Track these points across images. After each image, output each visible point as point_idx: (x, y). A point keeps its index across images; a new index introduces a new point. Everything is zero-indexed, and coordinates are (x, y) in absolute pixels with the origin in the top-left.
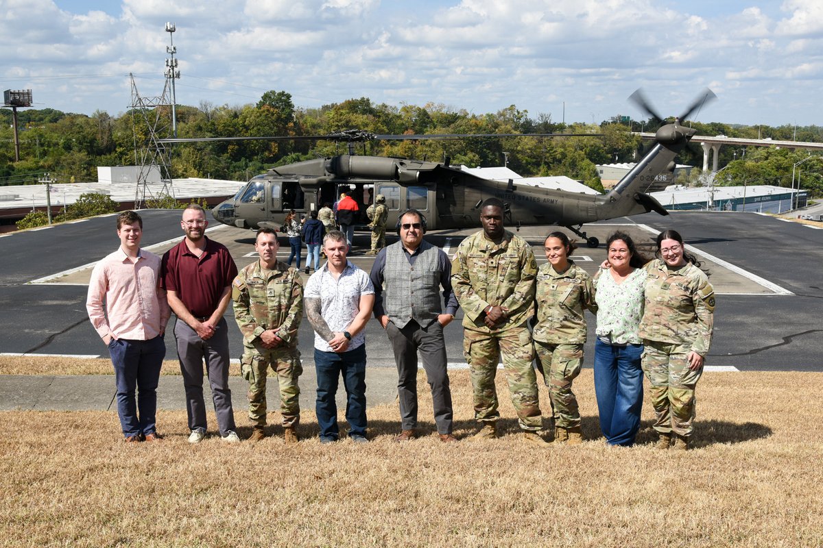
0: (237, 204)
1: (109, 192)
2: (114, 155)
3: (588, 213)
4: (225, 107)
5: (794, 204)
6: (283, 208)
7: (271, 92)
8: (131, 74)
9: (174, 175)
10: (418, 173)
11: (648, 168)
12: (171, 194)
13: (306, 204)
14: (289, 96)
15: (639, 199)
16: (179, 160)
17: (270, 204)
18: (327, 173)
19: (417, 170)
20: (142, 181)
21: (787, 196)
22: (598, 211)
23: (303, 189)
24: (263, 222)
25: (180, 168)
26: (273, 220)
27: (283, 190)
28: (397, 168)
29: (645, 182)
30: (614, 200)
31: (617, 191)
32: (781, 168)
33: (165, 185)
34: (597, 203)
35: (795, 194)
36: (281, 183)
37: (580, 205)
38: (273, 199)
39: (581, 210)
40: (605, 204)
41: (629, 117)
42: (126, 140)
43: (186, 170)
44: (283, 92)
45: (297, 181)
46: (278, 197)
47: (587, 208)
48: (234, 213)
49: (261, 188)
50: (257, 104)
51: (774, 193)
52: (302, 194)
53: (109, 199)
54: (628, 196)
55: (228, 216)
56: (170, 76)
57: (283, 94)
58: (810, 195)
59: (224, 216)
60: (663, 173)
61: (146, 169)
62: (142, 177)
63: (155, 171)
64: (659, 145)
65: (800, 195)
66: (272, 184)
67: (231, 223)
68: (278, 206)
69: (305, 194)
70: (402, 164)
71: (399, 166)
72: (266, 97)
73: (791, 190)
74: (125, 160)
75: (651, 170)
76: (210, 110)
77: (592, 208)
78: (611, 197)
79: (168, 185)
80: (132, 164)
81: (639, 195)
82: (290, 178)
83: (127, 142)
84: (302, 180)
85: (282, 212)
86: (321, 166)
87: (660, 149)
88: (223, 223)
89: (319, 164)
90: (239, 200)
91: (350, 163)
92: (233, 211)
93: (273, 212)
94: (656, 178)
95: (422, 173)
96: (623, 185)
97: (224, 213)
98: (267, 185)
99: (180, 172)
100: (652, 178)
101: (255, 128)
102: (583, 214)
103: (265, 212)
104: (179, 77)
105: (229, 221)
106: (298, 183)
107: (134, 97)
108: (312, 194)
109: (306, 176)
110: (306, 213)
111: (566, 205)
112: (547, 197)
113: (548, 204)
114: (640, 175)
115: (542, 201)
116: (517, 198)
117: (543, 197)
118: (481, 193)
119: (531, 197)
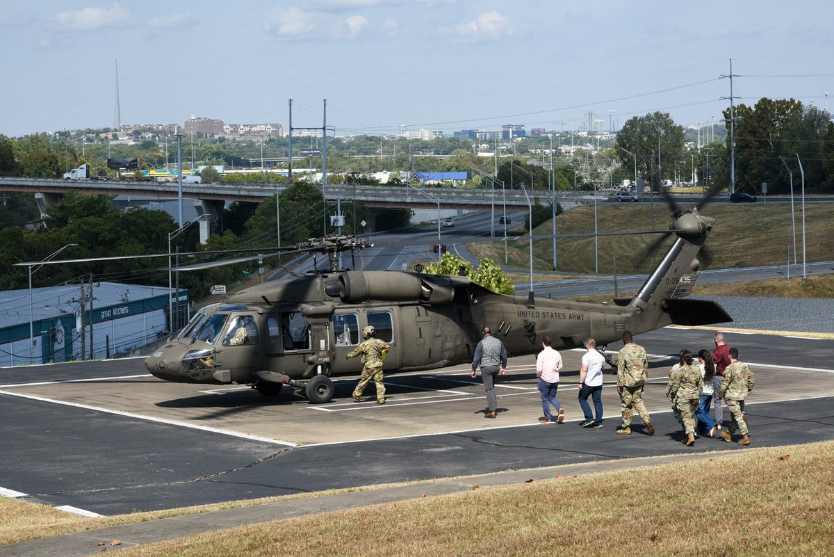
3: (616, 328)
11: (672, 269)
13: (313, 341)
15: (666, 306)
17: (266, 344)
18: (328, 297)
19: (451, 286)
22: (627, 325)
29: (670, 285)
30: (641, 309)
31: (642, 298)
34: (624, 315)
37: (607, 320)
38: (269, 338)
39: (609, 326)
40: (633, 316)
47: (615, 322)
54: (655, 304)
60: (688, 273)
64: (680, 239)
69: (313, 327)
70: (428, 279)
75: (676, 270)
77: (620, 321)
78: (637, 307)
81: (668, 301)
85: (282, 355)
86: (319, 287)
87: (681, 244)
91: (367, 283)
93: (270, 355)
94: (681, 280)
96: (646, 291)
98: (256, 318)
100: (677, 281)
102: (611, 331)
103: (259, 356)
108: (322, 327)
110: (313, 354)
111: (593, 321)
112: (571, 312)
113: (575, 320)
114: (666, 277)
115: (568, 318)
116: (541, 316)
117: (568, 313)
118: (502, 312)
119: (556, 313)
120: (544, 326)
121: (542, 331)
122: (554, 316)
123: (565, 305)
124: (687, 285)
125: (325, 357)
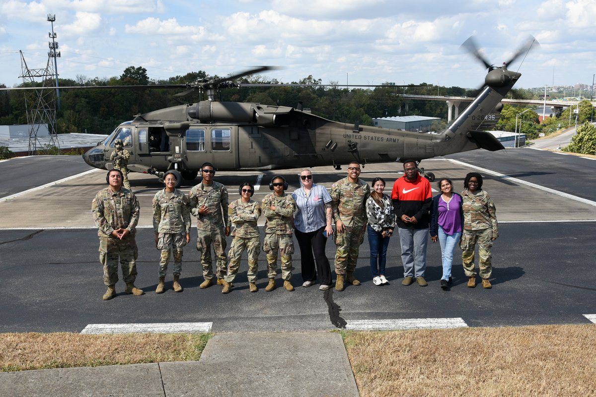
0: (107, 149)
1: (8, 145)
2: (11, 116)
3: (426, 150)
4: (96, 79)
5: (517, 144)
6: (150, 151)
7: (131, 67)
8: (21, 51)
9: (59, 131)
10: (275, 116)
11: (478, 109)
12: (57, 145)
13: (171, 147)
14: (144, 70)
15: (470, 136)
16: (62, 119)
17: (138, 147)
18: (190, 119)
19: (274, 113)
20: (34, 135)
21: (512, 138)
22: (435, 148)
23: (168, 133)
24: (132, 165)
25: (64, 126)
26: (141, 163)
27: (149, 135)
28: (255, 112)
29: (476, 121)
30: (449, 138)
31: (451, 130)
32: (505, 118)
33: (52, 138)
34: (434, 141)
35: (517, 136)
36: (147, 128)
37: (419, 143)
38: (140, 144)
39: (420, 148)
40: (441, 142)
41: (394, 84)
42: (20, 105)
43: (68, 127)
44: (141, 67)
45: (162, 126)
46: (145, 141)
47: (425, 146)
48: (104, 158)
49: (129, 133)
50: (121, 76)
51: (503, 136)
52: (167, 138)
53: (7, 150)
54: (461, 134)
55: (99, 160)
56: (53, 55)
57: (140, 68)
58: (526, 137)
59: (95, 160)
60: (492, 113)
61: (36, 126)
62: (33, 132)
63: (44, 128)
64: (488, 88)
65: (521, 137)
66: (139, 129)
67: (101, 166)
68: (145, 151)
69: (170, 138)
70: (259, 108)
71: (257, 110)
72: (128, 71)
73: (515, 134)
74: (20, 120)
75: (481, 110)
76: (84, 82)
77: (430, 145)
78: (446, 135)
79: (54, 138)
80: (26, 123)
81: (471, 133)
82: (155, 124)
83: (21, 106)
84: (167, 125)
85: (149, 155)
86: (184, 112)
87: (488, 91)
88: (96, 167)
89: (182, 109)
90: (108, 145)
91: (211, 108)
92: (103, 155)
93: (141, 155)
94: (486, 118)
95: (279, 116)
96: (455, 124)
97: (95, 158)
98: (134, 130)
99: (64, 128)
100: (483, 118)
101: (120, 95)
102: (422, 152)
103: (134, 156)
104: (60, 56)
105: (100, 165)
106: (163, 127)
107: (24, 69)
108: (177, 138)
109: (170, 122)
110: (171, 155)
111: (406, 144)
112: (389, 137)
113: (391, 143)
114: (472, 115)
115: (385, 141)
116: (362, 138)
117: (386, 136)
118: (331, 134)
119: (376, 137)
120: (364, 145)
121: (362, 149)
122: (374, 139)
123: (386, 131)
124: (491, 121)
125: (179, 158)
